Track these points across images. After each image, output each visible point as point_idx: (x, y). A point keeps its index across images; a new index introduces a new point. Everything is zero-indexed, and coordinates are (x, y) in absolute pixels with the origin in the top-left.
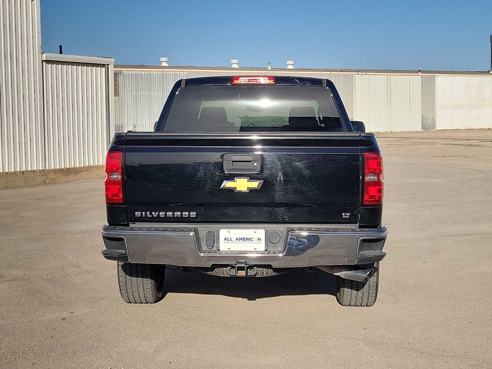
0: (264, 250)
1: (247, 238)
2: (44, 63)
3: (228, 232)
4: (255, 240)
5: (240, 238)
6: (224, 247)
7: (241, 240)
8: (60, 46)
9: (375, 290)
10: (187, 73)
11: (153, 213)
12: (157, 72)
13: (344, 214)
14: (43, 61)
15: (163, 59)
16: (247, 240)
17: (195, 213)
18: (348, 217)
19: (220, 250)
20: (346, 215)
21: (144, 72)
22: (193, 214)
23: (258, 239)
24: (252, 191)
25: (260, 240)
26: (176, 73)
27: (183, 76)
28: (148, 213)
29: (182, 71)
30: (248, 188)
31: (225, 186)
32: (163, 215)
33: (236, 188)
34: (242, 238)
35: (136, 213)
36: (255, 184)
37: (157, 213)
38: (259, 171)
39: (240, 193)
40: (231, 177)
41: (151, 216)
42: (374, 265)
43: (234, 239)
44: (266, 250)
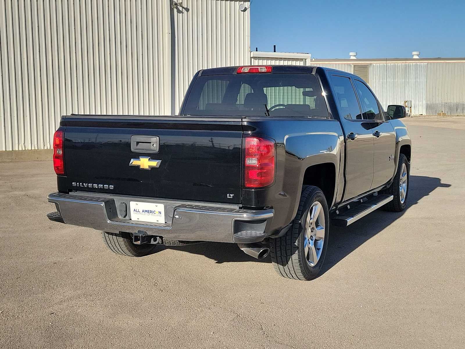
0: (164, 223)
1: (150, 211)
2: (253, 59)
3: (136, 204)
4: (157, 213)
5: (145, 211)
6: (134, 217)
7: (146, 212)
8: (274, 46)
9: (299, 267)
10: (426, 63)
11: (84, 184)
12: (401, 64)
13: (228, 195)
14: (251, 58)
15: (414, 53)
16: (150, 212)
17: (113, 186)
18: (232, 198)
19: (132, 219)
20: (230, 196)
21: (390, 64)
22: (112, 187)
23: (159, 212)
24: (153, 169)
25: (161, 213)
26: (417, 64)
27: (423, 66)
28: (81, 184)
29: (422, 62)
30: (149, 166)
31: (133, 164)
32: (91, 186)
33: (140, 165)
34: (147, 211)
35: (73, 183)
36: (154, 163)
37: (87, 184)
38: (158, 152)
39: (144, 170)
40: (137, 156)
41: (83, 186)
42: (295, 244)
43: (141, 211)
44: (166, 223)
